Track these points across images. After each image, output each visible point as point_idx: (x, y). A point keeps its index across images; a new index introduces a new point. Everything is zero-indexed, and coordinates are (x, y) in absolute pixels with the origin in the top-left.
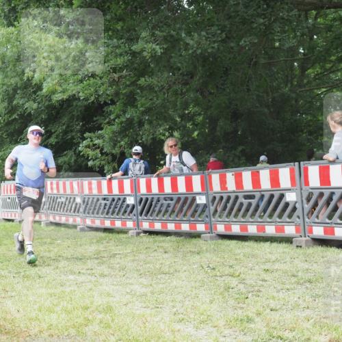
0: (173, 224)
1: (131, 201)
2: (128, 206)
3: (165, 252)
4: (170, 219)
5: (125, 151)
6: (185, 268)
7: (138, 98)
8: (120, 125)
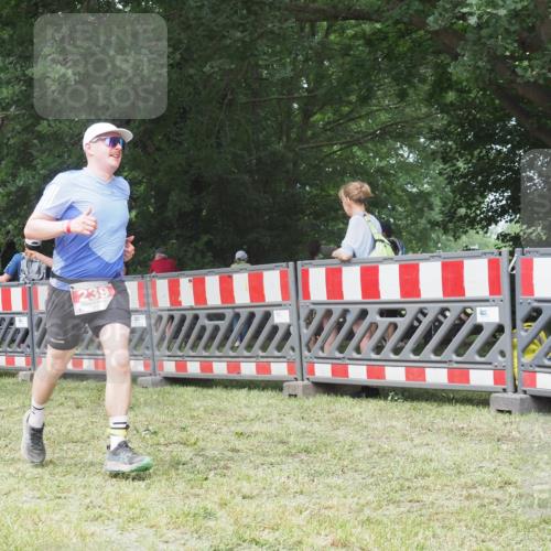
0: (92, 362)
1: (22, 323)
2: (18, 330)
3: (78, 407)
4: (87, 352)
5: (15, 240)
7: (35, 153)
8: (5, 198)
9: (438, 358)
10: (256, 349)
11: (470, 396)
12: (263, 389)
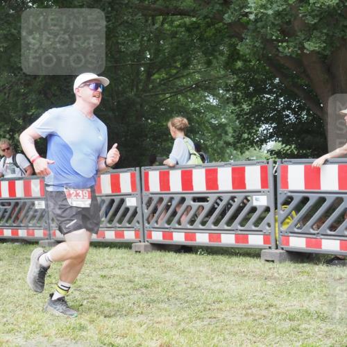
0: (10, 231)
4: (7, 225)
6: (19, 276)
9: (229, 228)
10: (115, 223)
11: (249, 251)
12: (119, 248)
